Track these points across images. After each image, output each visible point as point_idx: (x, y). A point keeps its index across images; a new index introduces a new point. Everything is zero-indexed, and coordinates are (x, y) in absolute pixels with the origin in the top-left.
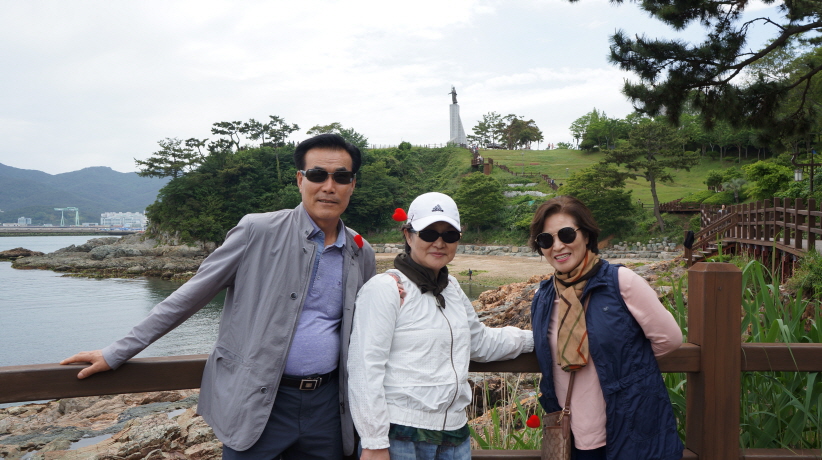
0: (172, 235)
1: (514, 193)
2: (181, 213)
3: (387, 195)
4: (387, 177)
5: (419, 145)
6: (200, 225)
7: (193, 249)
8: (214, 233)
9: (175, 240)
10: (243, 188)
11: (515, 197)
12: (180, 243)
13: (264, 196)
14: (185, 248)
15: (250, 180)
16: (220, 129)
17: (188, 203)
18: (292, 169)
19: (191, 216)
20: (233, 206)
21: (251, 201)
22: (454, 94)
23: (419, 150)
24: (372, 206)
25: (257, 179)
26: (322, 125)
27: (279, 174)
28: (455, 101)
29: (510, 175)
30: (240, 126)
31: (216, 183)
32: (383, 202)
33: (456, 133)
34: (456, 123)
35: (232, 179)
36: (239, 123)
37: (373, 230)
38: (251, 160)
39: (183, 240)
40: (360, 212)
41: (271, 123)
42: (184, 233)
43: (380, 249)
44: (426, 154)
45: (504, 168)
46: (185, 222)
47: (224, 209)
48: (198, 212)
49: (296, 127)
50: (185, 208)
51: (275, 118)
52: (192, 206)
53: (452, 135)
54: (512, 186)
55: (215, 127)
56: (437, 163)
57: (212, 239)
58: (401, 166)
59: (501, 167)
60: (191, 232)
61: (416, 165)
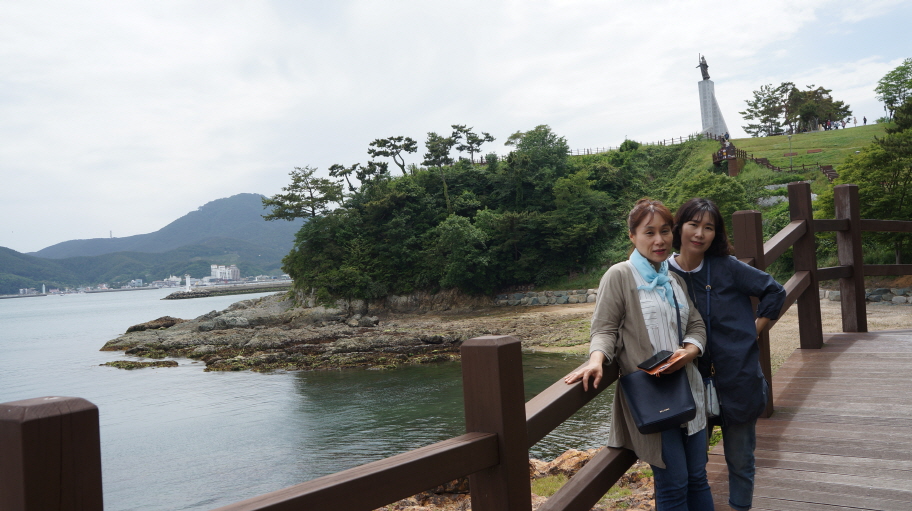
0: (308, 293)
1: (774, 199)
2: (318, 263)
3: (589, 218)
4: (591, 192)
5: (650, 142)
6: (342, 279)
7: (331, 311)
8: (361, 288)
9: (310, 301)
10: (397, 225)
11: (775, 205)
12: (316, 304)
13: (428, 234)
14: (321, 310)
15: (407, 213)
16: (378, 149)
17: (326, 250)
18: (466, 193)
19: (330, 268)
20: (385, 250)
21: (409, 241)
22: (704, 66)
23: (650, 150)
24: (568, 236)
25: (418, 211)
26: (524, 131)
27: (448, 202)
28: (706, 76)
29: (769, 172)
30: (402, 143)
31: (365, 221)
32: (583, 229)
33: (710, 120)
34: (710, 106)
35: (384, 214)
36: (400, 139)
37: (578, 270)
38: (412, 186)
39: (321, 300)
40: (552, 246)
41: (454, 134)
42: (320, 291)
43: (582, 298)
44: (659, 155)
45: (763, 162)
46: (321, 276)
47: (374, 255)
48: (338, 261)
49: (489, 138)
50: (320, 258)
51: (460, 129)
52: (331, 254)
53: (705, 124)
54: (771, 188)
55: (371, 148)
56: (674, 165)
57: (359, 296)
58: (618, 175)
59: (757, 161)
60: (329, 289)
61: (642, 172)
